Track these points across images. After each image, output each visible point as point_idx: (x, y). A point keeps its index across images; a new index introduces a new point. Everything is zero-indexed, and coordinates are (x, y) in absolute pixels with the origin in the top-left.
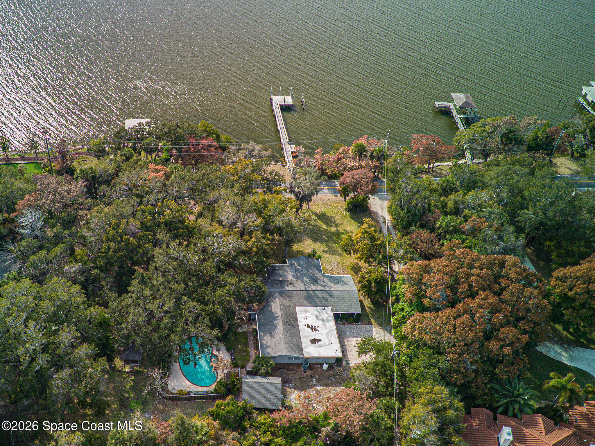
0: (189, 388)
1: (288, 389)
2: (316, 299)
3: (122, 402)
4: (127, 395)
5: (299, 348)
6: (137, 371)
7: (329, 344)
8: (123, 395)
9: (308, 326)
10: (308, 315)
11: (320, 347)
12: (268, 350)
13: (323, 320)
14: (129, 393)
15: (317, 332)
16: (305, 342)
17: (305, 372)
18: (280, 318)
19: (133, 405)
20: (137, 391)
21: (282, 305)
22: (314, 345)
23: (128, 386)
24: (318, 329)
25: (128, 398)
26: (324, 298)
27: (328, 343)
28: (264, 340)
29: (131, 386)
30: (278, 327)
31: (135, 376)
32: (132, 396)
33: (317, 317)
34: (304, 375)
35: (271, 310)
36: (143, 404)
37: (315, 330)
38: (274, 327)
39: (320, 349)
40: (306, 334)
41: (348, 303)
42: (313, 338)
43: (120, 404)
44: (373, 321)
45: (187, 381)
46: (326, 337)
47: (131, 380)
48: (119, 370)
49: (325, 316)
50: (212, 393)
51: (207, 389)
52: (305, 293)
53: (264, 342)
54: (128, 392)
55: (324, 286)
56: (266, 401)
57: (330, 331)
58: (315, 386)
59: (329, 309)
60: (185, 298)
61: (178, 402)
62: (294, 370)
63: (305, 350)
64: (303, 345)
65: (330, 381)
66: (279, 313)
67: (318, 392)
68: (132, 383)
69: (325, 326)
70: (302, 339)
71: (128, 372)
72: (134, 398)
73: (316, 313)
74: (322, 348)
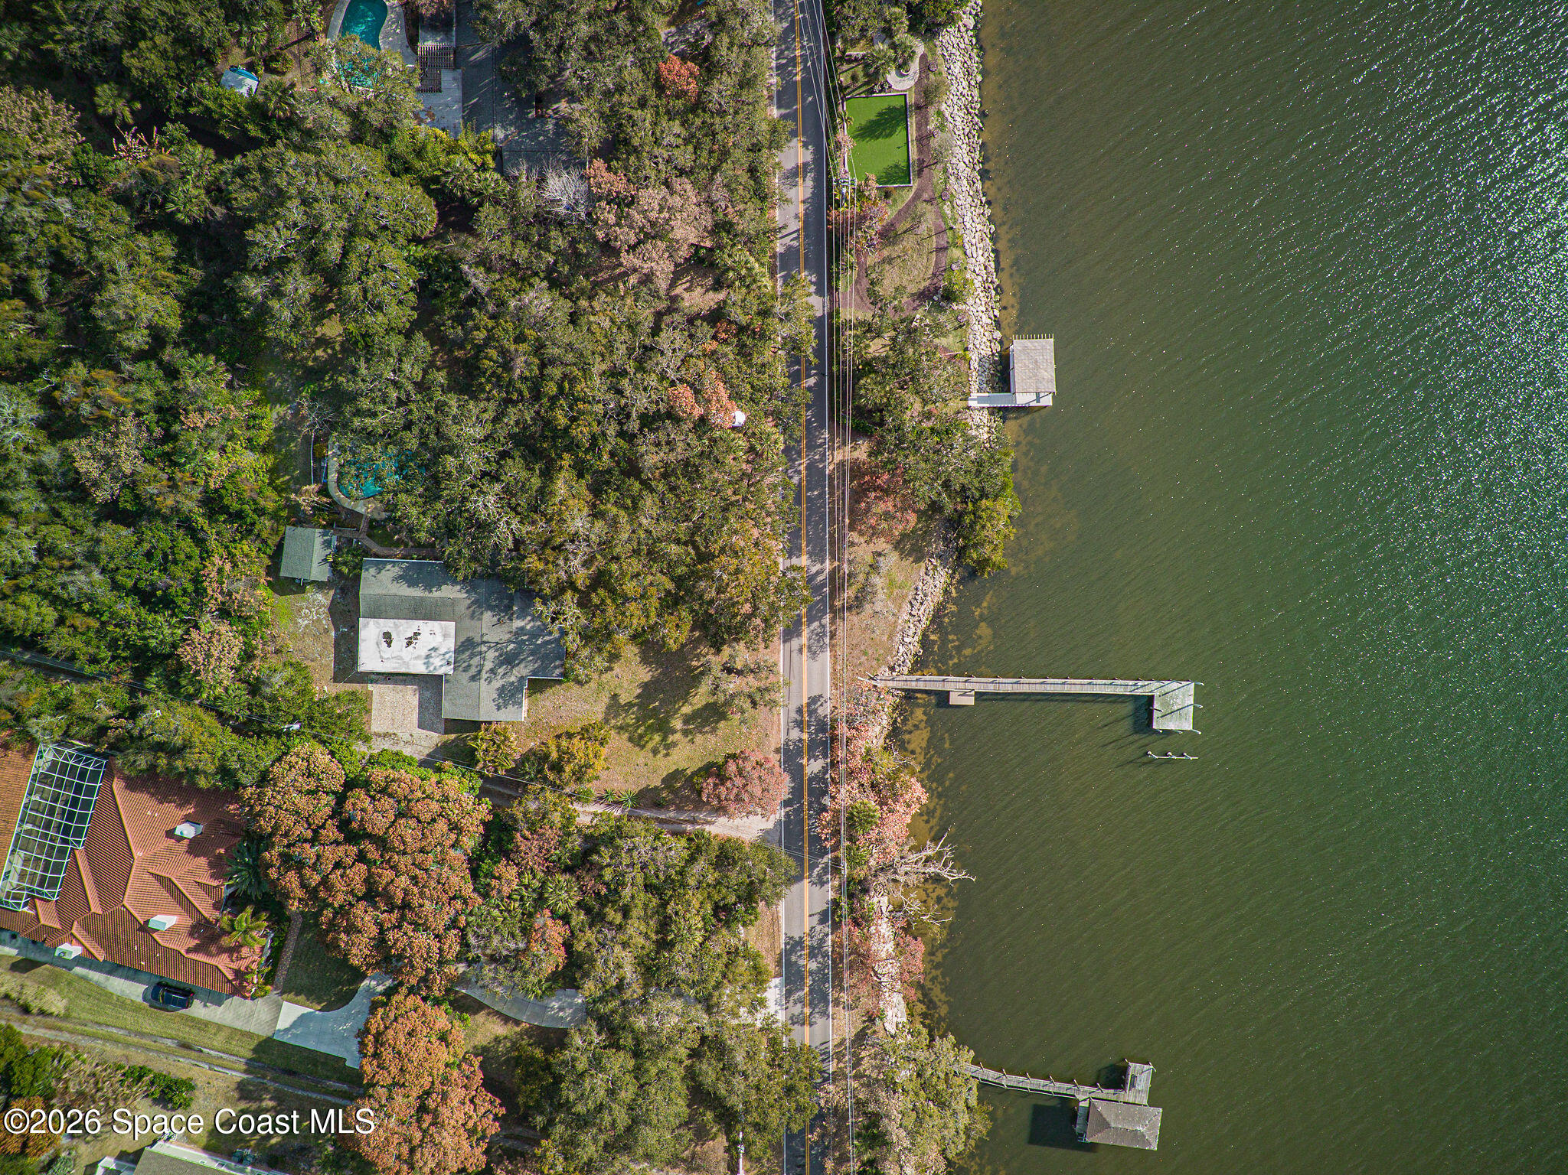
1: (332, 593)
2: (467, 653)
5: (376, 614)
9: (415, 634)
10: (439, 638)
11: (377, 645)
12: (372, 571)
13: (428, 657)
15: (405, 645)
16: (387, 625)
18: (427, 594)
21: (454, 601)
22: (381, 636)
24: (411, 647)
26: (469, 666)
27: (385, 655)
28: (392, 567)
30: (411, 589)
33: (434, 649)
37: (410, 642)
38: (412, 583)
39: (373, 643)
40: (402, 628)
42: (394, 636)
44: (453, 736)
46: (395, 655)
49: (437, 661)
52: (477, 639)
53: (389, 567)
54: (331, 378)
55: (492, 671)
57: (407, 663)
58: (337, 629)
59: (449, 670)
63: (372, 621)
64: (381, 621)
66: (436, 594)
67: (326, 631)
69: (418, 658)
70: (392, 620)
72: (320, 387)
73: (442, 650)
74: (376, 647)
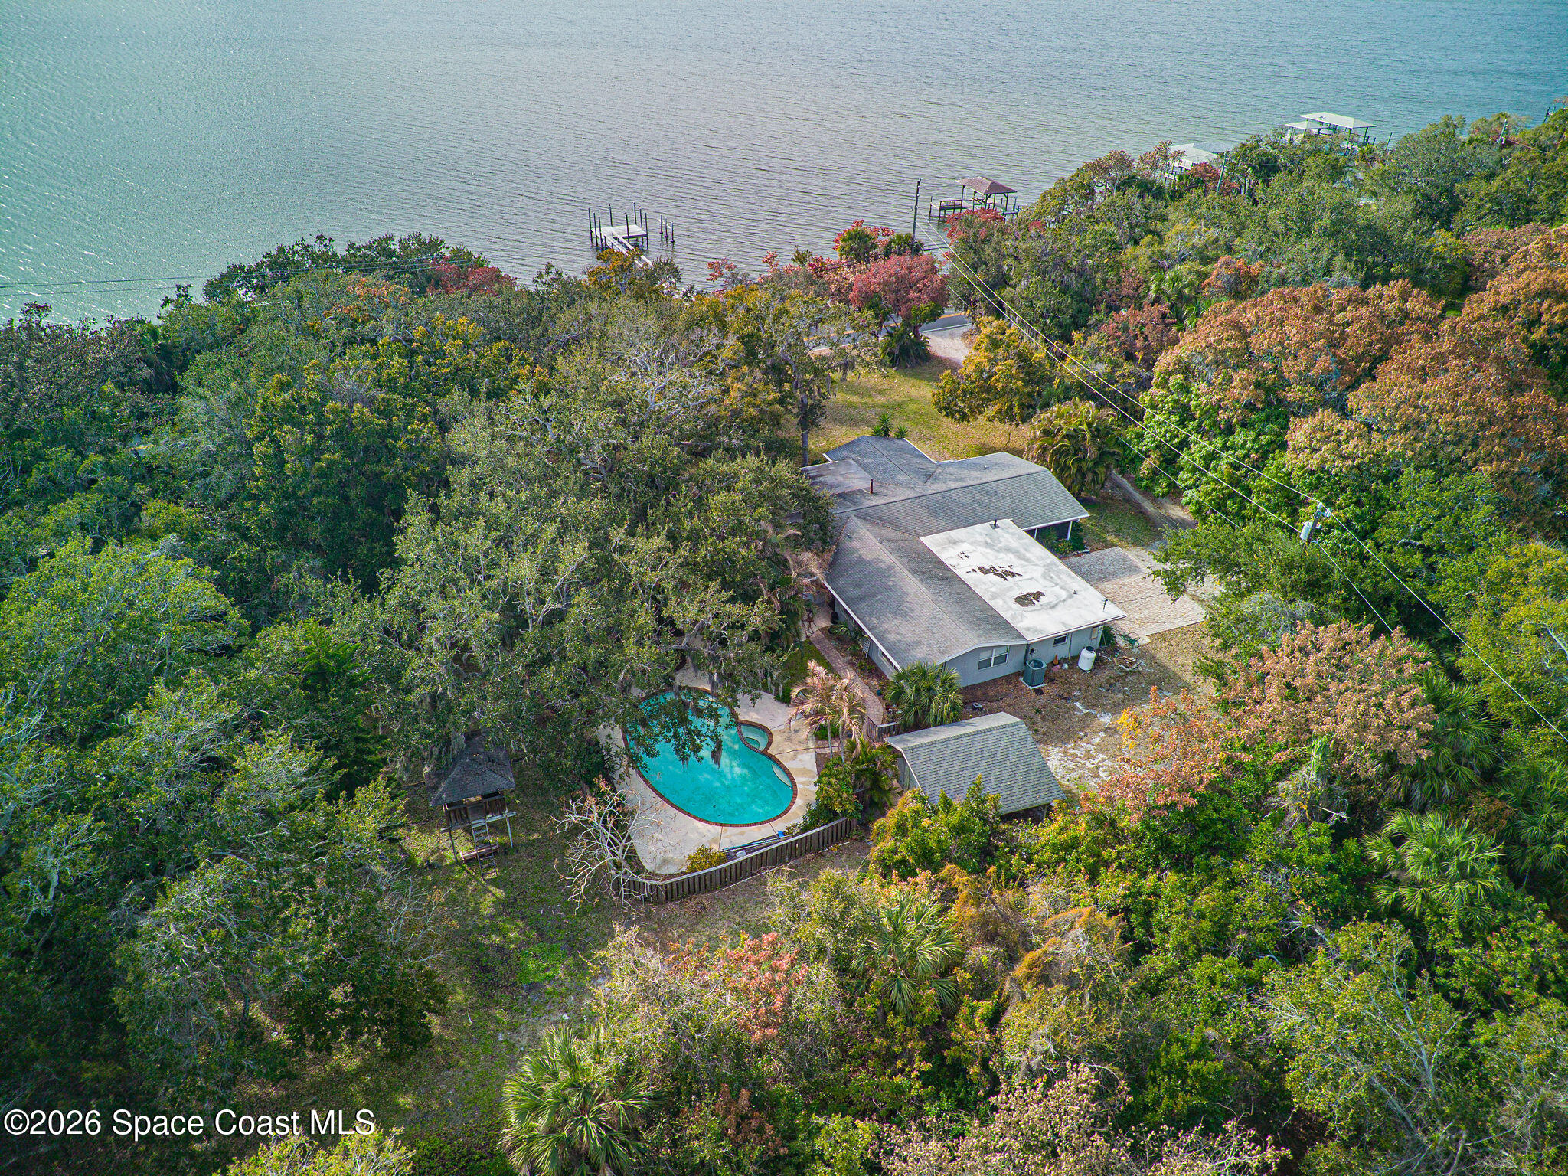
0: (718, 841)
2: (960, 510)
3: (485, 969)
4: (496, 939)
5: (999, 623)
6: (502, 845)
7: (1070, 597)
8: (477, 945)
9: (984, 571)
10: (965, 547)
11: (1053, 607)
12: (919, 653)
13: (1010, 550)
14: (498, 931)
15: (1017, 578)
16: (1006, 608)
17: (1039, 692)
18: (900, 569)
19: (531, 965)
20: (527, 912)
21: (883, 540)
22: (1031, 607)
23: (487, 906)
24: (1014, 570)
25: (501, 949)
26: (978, 503)
27: (1064, 594)
28: (887, 631)
29: (498, 902)
30: (909, 590)
31: (499, 864)
32: (514, 935)
33: (991, 547)
34: (1042, 700)
35: (860, 561)
36: (571, 950)
37: (1006, 574)
38: (898, 593)
39: (1054, 613)
40: (993, 590)
41: (1045, 501)
42: (1018, 594)
43: (475, 980)
44: (1111, 538)
45: (698, 824)
46: (1047, 583)
47: (492, 882)
48: (431, 866)
49: (1008, 540)
50: (806, 829)
51: (780, 826)
52: (924, 503)
54: (494, 929)
55: (960, 480)
56: (1009, 788)
57: (1048, 567)
58: (1091, 717)
59: (1007, 524)
60: (618, 535)
61: (704, 899)
62: (1006, 695)
63: (1019, 626)
64: (1004, 614)
65: (1120, 696)
66: (889, 559)
67: (1109, 730)
68: (500, 893)
69: (1027, 560)
70: (991, 603)
71: (468, 861)
72: (528, 942)
73: (982, 538)
74: (1058, 608)
